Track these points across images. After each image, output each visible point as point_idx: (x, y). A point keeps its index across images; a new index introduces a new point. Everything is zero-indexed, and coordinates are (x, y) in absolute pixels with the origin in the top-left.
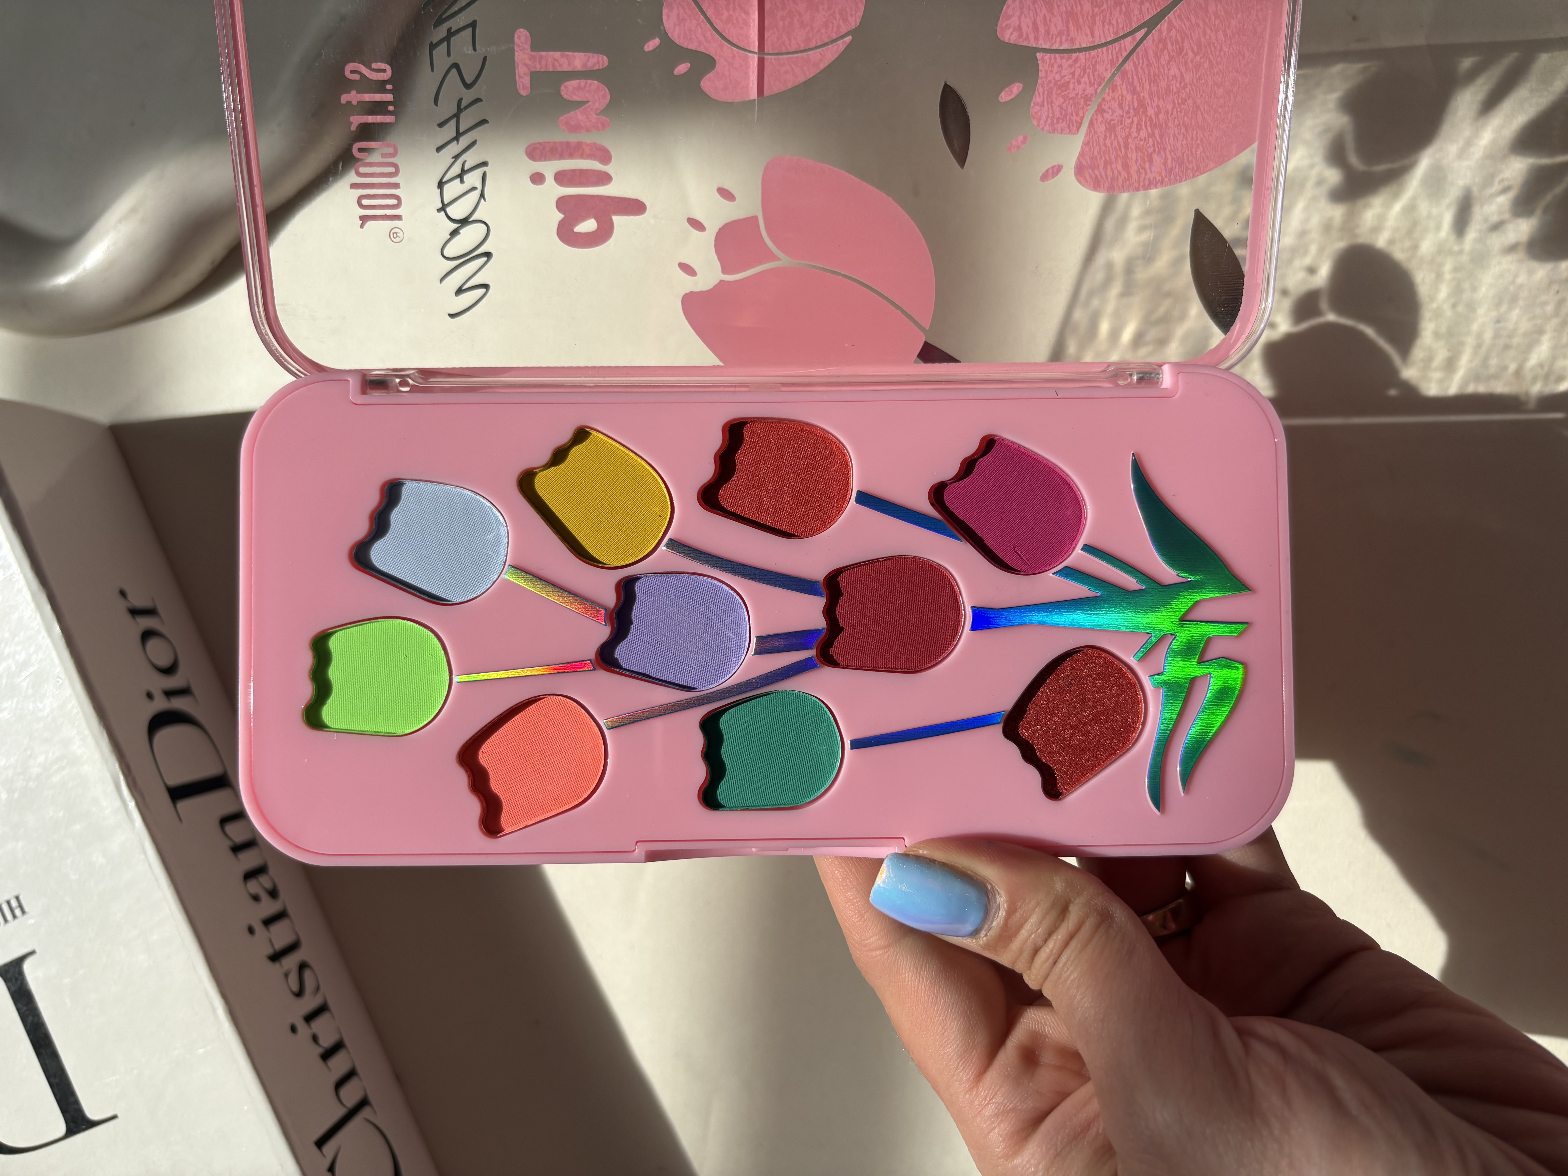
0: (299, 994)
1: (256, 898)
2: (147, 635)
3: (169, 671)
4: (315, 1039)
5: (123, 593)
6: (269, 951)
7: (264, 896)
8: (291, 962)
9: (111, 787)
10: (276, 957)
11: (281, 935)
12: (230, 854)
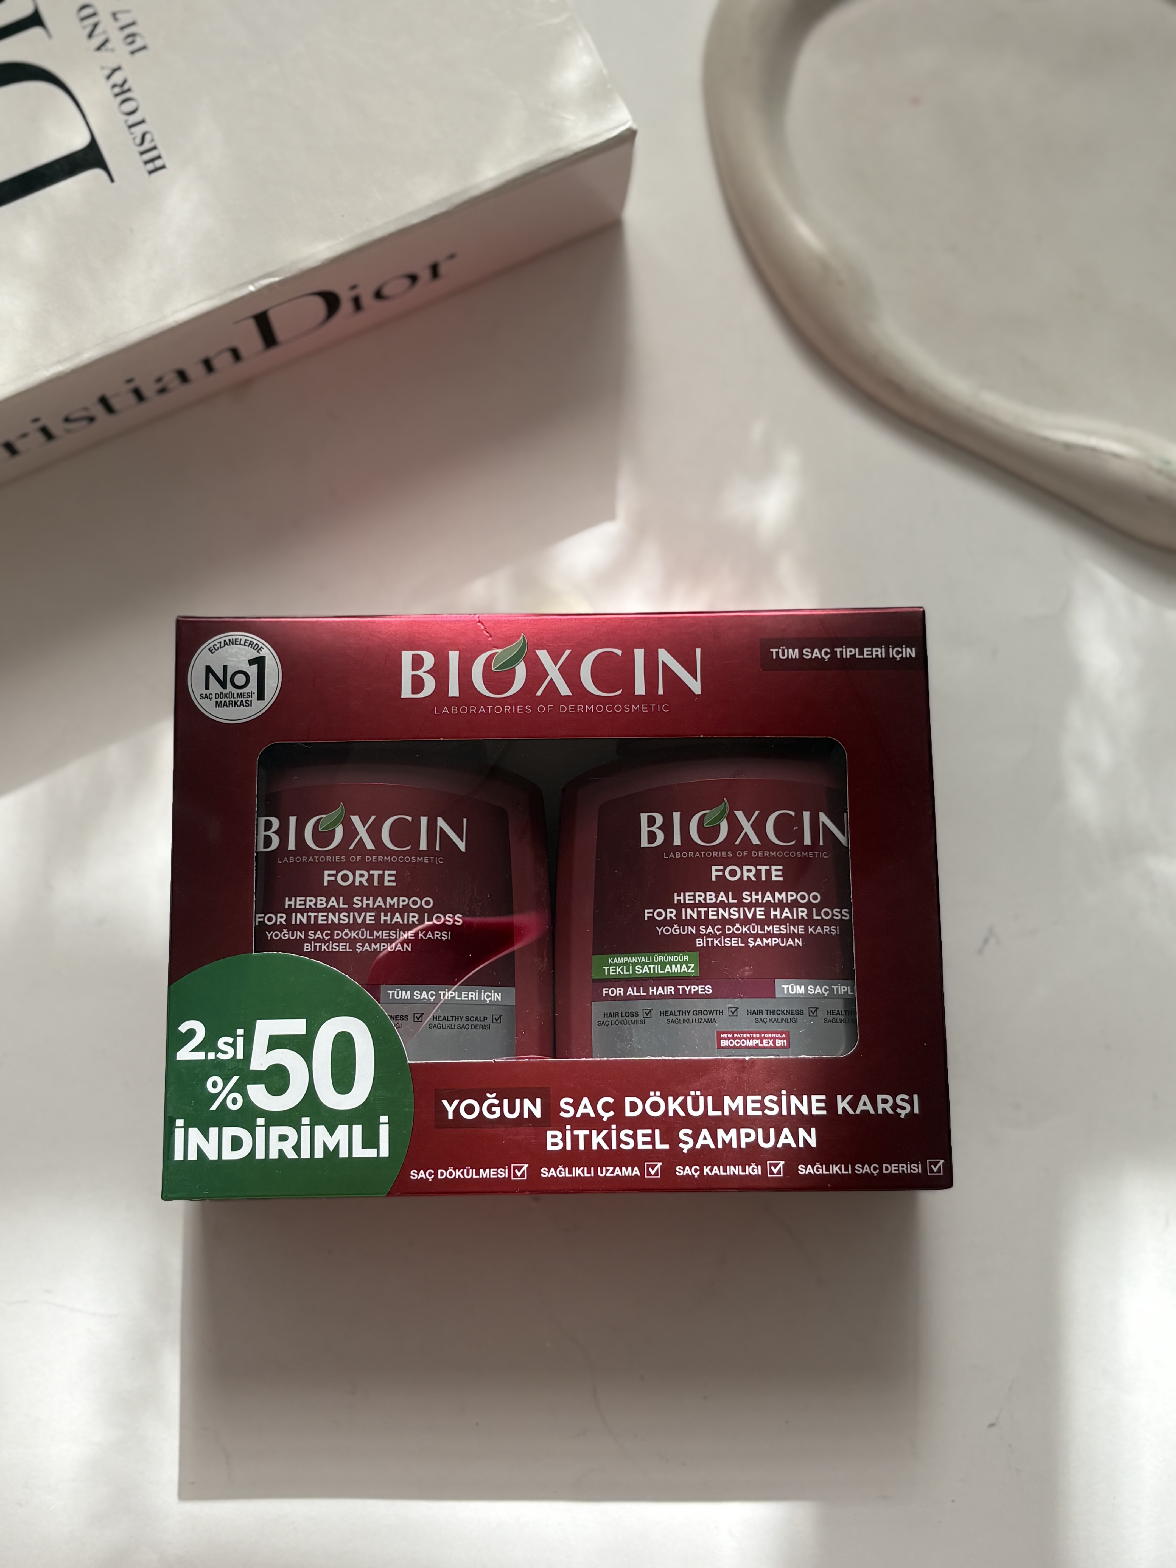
0: (67, 420)
1: (159, 380)
2: (413, 277)
3: (378, 295)
4: (24, 435)
5: (452, 257)
6: (108, 394)
7: (159, 386)
8: (98, 411)
10: (104, 401)
11: (123, 400)
12: (203, 356)
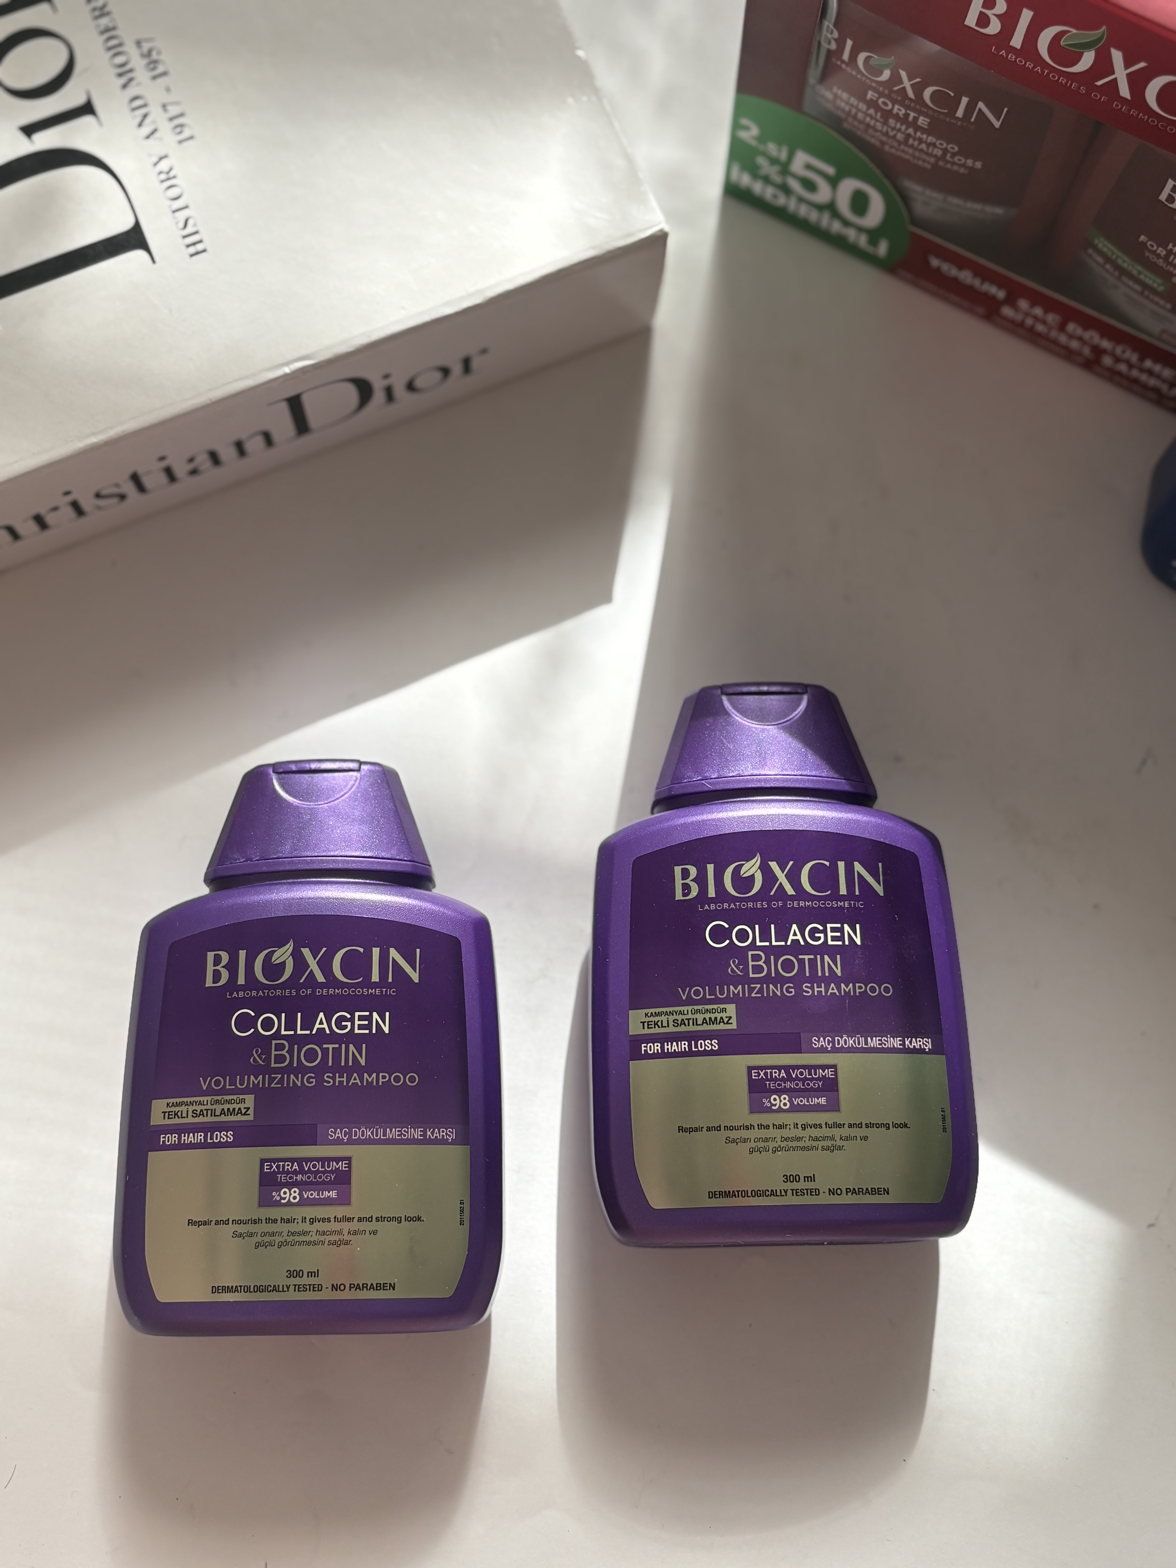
0: (98, 496)
1: (191, 460)
2: (445, 372)
3: (411, 387)
4: (55, 509)
5: (484, 351)
6: (140, 471)
7: (191, 466)
8: (129, 488)
9: (304, 352)
10: (135, 478)
11: (154, 479)
12: (235, 438)
